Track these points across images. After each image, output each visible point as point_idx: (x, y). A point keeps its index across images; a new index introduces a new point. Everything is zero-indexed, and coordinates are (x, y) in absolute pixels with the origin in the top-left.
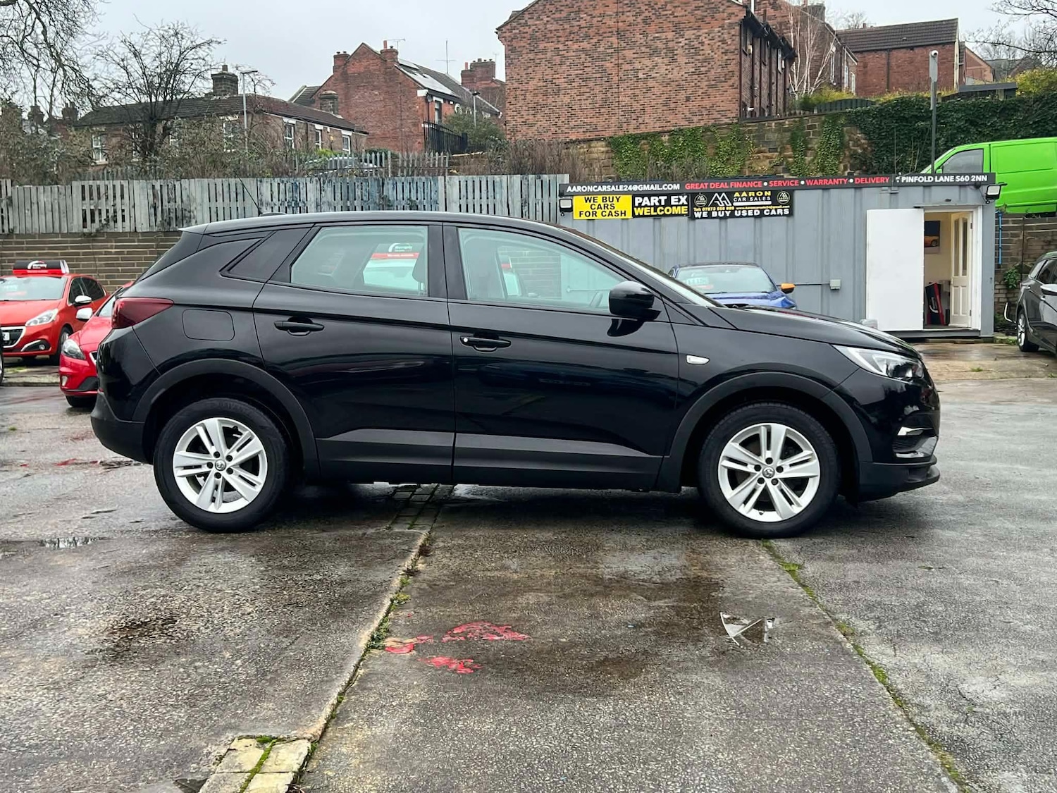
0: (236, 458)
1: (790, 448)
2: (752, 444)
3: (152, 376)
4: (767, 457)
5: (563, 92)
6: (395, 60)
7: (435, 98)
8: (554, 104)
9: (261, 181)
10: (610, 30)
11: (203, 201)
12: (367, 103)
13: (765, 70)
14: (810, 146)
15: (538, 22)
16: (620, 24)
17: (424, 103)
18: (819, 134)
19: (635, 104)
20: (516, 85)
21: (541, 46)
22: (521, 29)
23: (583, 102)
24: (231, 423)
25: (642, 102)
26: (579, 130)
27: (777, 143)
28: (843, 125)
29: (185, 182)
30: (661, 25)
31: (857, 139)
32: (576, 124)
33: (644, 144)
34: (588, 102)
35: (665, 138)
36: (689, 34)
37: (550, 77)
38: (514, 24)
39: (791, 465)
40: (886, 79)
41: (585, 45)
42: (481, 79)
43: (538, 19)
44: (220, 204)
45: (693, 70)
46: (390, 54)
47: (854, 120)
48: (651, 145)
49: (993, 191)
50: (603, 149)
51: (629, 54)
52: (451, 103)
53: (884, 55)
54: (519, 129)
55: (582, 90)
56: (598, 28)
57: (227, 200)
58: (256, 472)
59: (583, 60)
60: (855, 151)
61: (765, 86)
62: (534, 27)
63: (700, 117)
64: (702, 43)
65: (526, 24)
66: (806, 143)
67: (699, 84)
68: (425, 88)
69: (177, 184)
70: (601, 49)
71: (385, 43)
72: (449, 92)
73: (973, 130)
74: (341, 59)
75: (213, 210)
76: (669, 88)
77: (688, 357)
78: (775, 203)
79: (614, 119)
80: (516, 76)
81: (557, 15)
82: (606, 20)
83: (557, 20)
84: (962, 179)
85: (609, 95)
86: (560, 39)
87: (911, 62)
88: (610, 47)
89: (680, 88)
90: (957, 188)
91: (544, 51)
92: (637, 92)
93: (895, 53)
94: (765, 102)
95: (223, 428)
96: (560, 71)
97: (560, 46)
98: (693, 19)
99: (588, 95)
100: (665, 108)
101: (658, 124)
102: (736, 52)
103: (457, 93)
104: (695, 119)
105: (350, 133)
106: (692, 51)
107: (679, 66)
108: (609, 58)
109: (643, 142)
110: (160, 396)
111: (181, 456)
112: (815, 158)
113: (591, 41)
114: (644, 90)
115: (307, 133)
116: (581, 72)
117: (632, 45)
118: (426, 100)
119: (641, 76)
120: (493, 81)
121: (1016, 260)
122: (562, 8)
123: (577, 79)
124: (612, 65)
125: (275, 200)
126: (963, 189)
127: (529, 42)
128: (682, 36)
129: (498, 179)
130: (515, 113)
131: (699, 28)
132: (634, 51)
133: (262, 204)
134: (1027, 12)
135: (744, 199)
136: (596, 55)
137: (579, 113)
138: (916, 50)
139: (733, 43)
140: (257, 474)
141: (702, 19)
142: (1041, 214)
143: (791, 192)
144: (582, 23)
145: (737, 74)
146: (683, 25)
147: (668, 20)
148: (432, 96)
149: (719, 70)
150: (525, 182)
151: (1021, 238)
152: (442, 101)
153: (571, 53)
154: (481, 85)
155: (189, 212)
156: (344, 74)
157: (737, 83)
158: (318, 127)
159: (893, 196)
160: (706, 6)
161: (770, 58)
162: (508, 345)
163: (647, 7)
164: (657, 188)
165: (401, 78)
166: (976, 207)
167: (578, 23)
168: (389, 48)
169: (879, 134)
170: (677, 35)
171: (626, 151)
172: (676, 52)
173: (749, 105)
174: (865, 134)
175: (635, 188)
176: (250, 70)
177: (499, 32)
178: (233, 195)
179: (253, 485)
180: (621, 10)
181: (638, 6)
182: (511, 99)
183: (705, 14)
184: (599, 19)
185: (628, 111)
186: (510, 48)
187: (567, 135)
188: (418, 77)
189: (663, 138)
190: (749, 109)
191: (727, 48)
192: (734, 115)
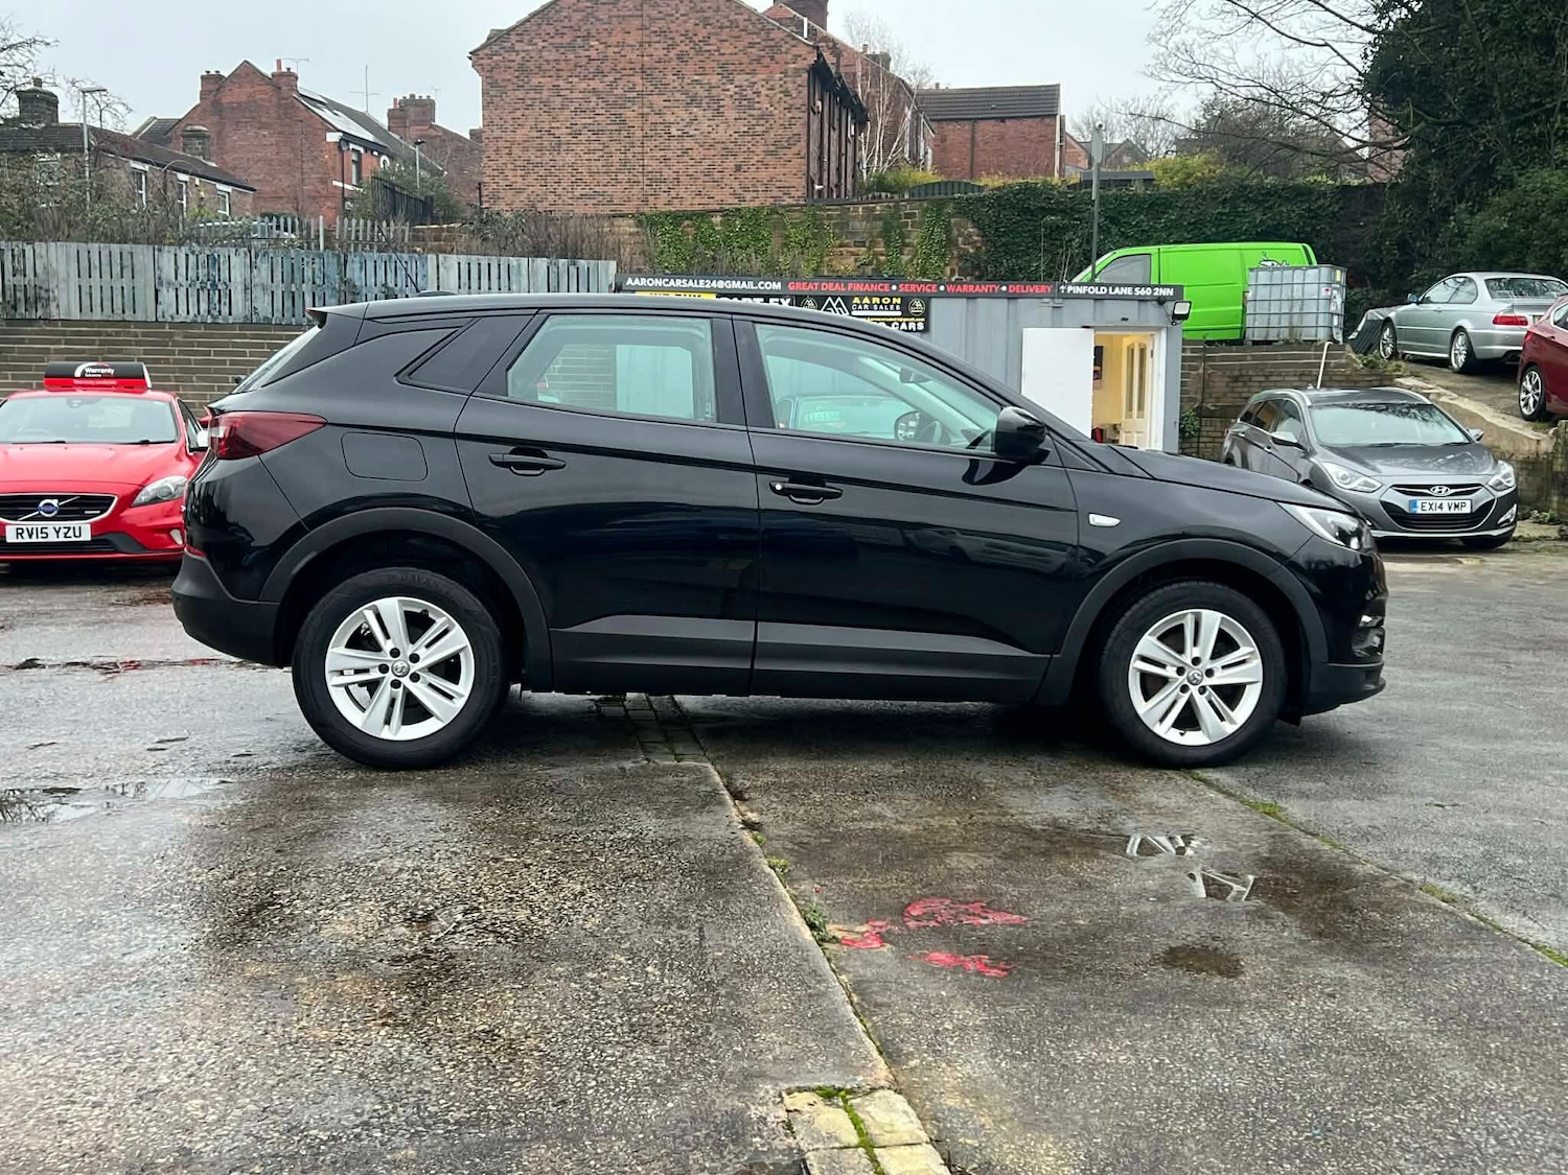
0: (425, 658)
1: (1224, 644)
2: (1174, 638)
3: (296, 532)
4: (1194, 655)
5: (565, 147)
6: (294, 88)
7: (352, 146)
8: (552, 163)
9: (160, 250)
10: (632, 66)
11: (68, 275)
12: (250, 148)
13: (834, 135)
14: (907, 241)
15: (530, 48)
16: (646, 59)
17: (337, 152)
18: (920, 225)
19: (665, 170)
20: (497, 133)
21: (535, 81)
22: (506, 55)
23: (593, 163)
24: (418, 605)
25: (675, 169)
26: (588, 201)
27: (865, 235)
28: (950, 216)
29: (40, 247)
30: (702, 64)
31: (968, 236)
32: (583, 192)
33: (688, 226)
34: (599, 163)
35: (717, 219)
36: (740, 79)
37: (546, 126)
38: (495, 48)
39: (1224, 667)
40: (969, 158)
41: (596, 84)
42: (415, 123)
43: (530, 42)
44: (96, 280)
45: (745, 129)
46: (284, 80)
47: (966, 209)
48: (698, 228)
49: (1181, 309)
50: (632, 230)
51: (658, 101)
52: (375, 153)
53: (968, 126)
54: (501, 195)
55: (592, 147)
56: (615, 62)
57: (106, 276)
58: (455, 679)
59: (592, 105)
60: (965, 250)
61: (834, 158)
62: (523, 54)
63: (755, 194)
64: (758, 93)
65: (512, 49)
66: (902, 236)
67: (753, 148)
68: (339, 131)
69: (28, 249)
70: (619, 91)
71: (279, 62)
72: (370, 137)
73: (1114, 230)
74: (212, 82)
75: (85, 290)
76: (713, 152)
77: (1091, 516)
78: (906, 314)
79: (636, 190)
80: (497, 121)
81: (557, 40)
82: (626, 51)
83: (557, 47)
84: (1143, 292)
85: (630, 155)
86: (561, 73)
87: (1001, 138)
88: (632, 90)
89: (728, 153)
90: (1136, 303)
91: (538, 89)
92: (669, 154)
93: (981, 125)
94: (834, 179)
95: (406, 612)
96: (561, 118)
97: (561, 83)
98: (745, 60)
99: (601, 153)
100: (706, 178)
101: (697, 200)
102: (804, 108)
103: (381, 139)
104: (748, 196)
105: (229, 189)
106: (745, 103)
107: (726, 122)
108: (629, 105)
109: (686, 223)
110: (308, 564)
111: (338, 654)
112: (914, 256)
113: (606, 79)
114: (679, 153)
115: (165, 185)
116: (590, 121)
117: (661, 88)
118: (340, 148)
119: (674, 132)
120: (432, 127)
121: (1194, 400)
122: (565, 30)
123: (585, 131)
124: (634, 114)
125: (182, 278)
126: (1142, 305)
127: (517, 74)
128: (731, 82)
129: (515, 263)
130: (496, 173)
131: (753, 72)
132: (665, 97)
133: (161, 284)
134: (1187, 80)
135: (866, 307)
136: (611, 99)
137: (587, 177)
138: (1008, 123)
139: (801, 98)
140: (456, 681)
141: (758, 60)
142: (1225, 341)
143: (927, 300)
144: (593, 53)
145: (804, 138)
146: (732, 67)
147: (712, 58)
148: (348, 142)
149: (780, 132)
150: (553, 269)
151: (1201, 371)
152: (362, 150)
153: (576, 95)
154: (414, 132)
155: (47, 291)
156: (217, 104)
157: (804, 151)
158: (183, 177)
159: (1056, 310)
160: (764, 43)
161: (840, 120)
162: (837, 495)
163: (683, 38)
164: (750, 286)
165: (304, 115)
166: (1159, 329)
167: (587, 53)
168: (284, 70)
169: (996, 229)
170: (724, 80)
171: (663, 234)
172: (722, 103)
173: (816, 181)
174: (979, 228)
175: (721, 284)
176: (93, 87)
177: (474, 58)
178: (117, 269)
179: (450, 697)
180: (647, 39)
181: (670, 35)
182: (490, 153)
183: (762, 53)
184: (616, 50)
185: (656, 180)
186: (489, 81)
187: (570, 207)
188: (326, 114)
189: (713, 219)
190: (817, 187)
191: (791, 102)
192: (799, 194)
